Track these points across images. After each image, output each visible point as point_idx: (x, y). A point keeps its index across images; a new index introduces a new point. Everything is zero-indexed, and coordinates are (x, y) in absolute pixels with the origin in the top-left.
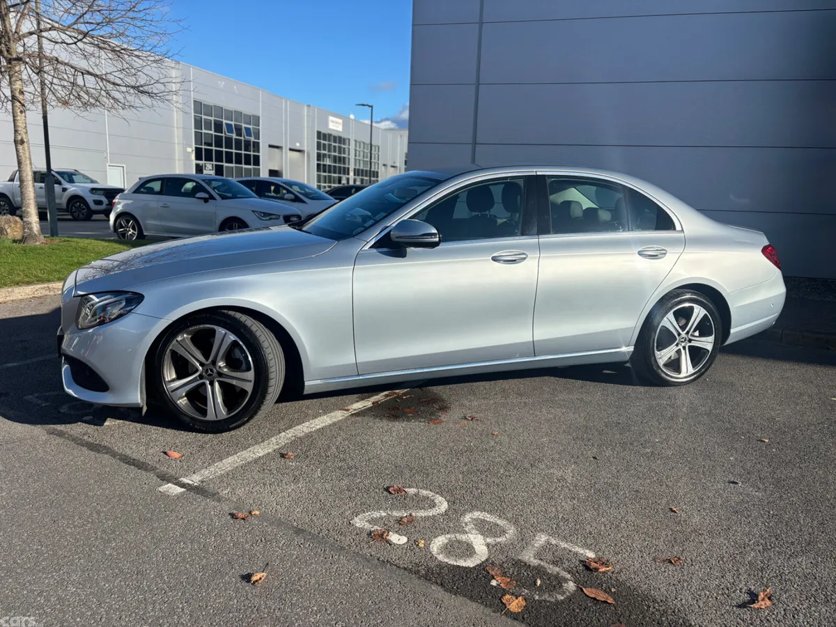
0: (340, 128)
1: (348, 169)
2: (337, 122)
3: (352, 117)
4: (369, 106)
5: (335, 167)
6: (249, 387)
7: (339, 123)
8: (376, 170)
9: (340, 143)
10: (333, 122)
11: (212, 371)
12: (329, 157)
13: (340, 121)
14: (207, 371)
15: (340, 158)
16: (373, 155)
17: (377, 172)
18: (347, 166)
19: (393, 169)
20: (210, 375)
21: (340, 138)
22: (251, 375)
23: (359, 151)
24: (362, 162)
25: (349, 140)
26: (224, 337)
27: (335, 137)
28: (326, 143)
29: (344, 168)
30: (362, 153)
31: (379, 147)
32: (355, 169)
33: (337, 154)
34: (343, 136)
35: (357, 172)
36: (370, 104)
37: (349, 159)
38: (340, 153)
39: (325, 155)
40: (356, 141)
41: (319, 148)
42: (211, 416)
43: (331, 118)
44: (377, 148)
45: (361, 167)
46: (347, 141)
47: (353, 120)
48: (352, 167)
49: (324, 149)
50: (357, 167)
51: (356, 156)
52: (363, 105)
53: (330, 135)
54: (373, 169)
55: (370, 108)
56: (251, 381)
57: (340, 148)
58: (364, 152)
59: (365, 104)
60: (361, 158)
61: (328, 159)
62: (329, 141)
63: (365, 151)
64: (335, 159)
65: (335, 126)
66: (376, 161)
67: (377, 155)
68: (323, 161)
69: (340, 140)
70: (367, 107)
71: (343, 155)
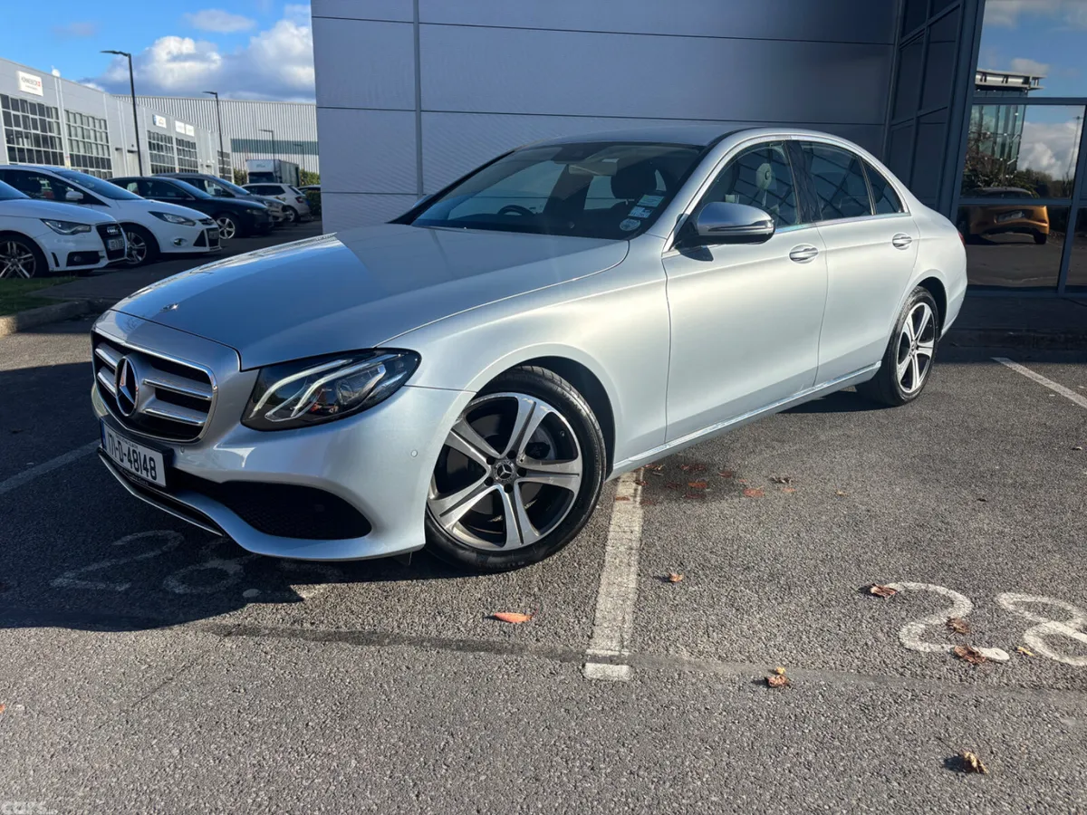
0: (39, 91)
1: (61, 155)
2: (32, 82)
3: (56, 73)
4: (125, 55)
5: (38, 152)
6: (574, 485)
7: (37, 83)
8: (106, 156)
9: (42, 114)
10: (27, 81)
11: (508, 468)
12: (27, 138)
13: (38, 79)
14: (500, 470)
15: (45, 138)
16: (98, 134)
17: (109, 160)
18: (58, 151)
19: (131, 154)
20: (506, 476)
21: (41, 106)
22: (576, 465)
23: (75, 128)
24: (81, 145)
25: (56, 109)
26: (532, 410)
27: (33, 106)
28: (20, 114)
29: (54, 154)
30: (79, 130)
31: (105, 121)
32: (72, 156)
33: (39, 132)
34: (47, 103)
35: (76, 160)
36: (126, 52)
37: (60, 139)
38: (44, 130)
39: (19, 134)
40: (67, 112)
41: (7, 122)
42: (512, 542)
43: (22, 74)
44: (102, 123)
45: (82, 153)
46: (53, 110)
47: (57, 78)
48: (66, 152)
49: (18, 125)
50: (75, 153)
51: (70, 136)
52: (114, 52)
53: (24, 102)
54: (100, 156)
55: (127, 58)
56: (578, 474)
57: (43, 122)
58: (82, 128)
59: (117, 51)
60: (80, 138)
61: (25, 140)
62: (23, 111)
63: (85, 127)
64: (37, 140)
65: (30, 86)
66: (104, 142)
67: (104, 135)
68: (18, 144)
69: (42, 109)
70: (121, 56)
71: (49, 134)
